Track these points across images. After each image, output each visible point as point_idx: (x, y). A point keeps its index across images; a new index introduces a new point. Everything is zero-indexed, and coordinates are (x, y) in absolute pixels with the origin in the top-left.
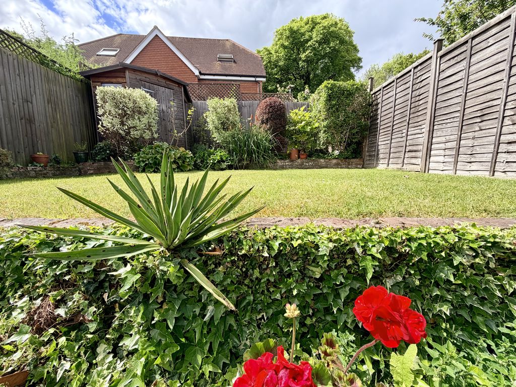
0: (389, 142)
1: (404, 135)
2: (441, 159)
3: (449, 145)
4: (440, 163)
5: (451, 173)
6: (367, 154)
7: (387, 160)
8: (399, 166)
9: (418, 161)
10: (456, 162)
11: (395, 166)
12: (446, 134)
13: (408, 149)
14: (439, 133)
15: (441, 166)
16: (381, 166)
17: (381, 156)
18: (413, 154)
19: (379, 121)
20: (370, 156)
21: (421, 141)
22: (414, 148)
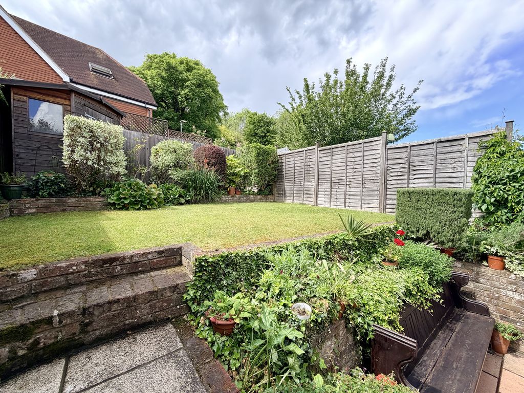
0: (292, 187)
1: (302, 184)
2: (324, 199)
3: (327, 193)
4: (323, 201)
5: (329, 206)
6: (276, 192)
7: (292, 198)
8: (301, 202)
9: (313, 200)
10: (330, 201)
11: (298, 202)
12: (324, 187)
13: (306, 192)
14: (321, 187)
15: (324, 203)
16: (288, 201)
17: (287, 195)
18: (309, 196)
19: (284, 173)
20: (279, 194)
21: (313, 189)
22: (309, 192)
